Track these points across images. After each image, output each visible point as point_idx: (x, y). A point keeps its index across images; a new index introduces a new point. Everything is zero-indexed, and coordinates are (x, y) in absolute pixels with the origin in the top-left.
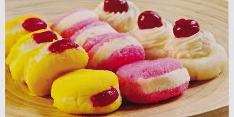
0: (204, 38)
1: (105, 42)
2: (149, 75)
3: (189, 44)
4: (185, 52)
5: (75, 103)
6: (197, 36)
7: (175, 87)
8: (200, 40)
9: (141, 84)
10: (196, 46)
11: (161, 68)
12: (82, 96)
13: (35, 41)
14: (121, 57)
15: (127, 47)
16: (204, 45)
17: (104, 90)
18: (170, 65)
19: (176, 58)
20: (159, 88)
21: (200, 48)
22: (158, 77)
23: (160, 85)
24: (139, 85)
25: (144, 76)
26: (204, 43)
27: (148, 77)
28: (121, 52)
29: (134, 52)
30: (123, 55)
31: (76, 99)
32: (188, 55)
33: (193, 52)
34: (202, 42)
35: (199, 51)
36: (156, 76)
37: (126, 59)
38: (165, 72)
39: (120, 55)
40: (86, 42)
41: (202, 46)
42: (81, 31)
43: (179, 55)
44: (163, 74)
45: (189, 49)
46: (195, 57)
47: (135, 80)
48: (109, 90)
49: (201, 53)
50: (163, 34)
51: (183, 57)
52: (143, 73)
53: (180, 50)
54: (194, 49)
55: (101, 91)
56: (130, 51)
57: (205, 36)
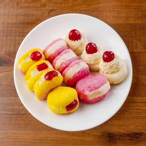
0: (117, 62)
1: (71, 67)
2: (91, 90)
3: (110, 66)
4: (108, 71)
5: (58, 110)
6: (113, 61)
7: (103, 95)
8: (115, 64)
9: (88, 95)
10: (113, 67)
11: (97, 85)
12: (61, 107)
13: (37, 70)
14: (78, 76)
15: (81, 70)
16: (117, 66)
17: (71, 102)
18: (101, 83)
19: (104, 73)
20: (96, 97)
21: (115, 68)
22: (95, 91)
23: (96, 95)
24: (87, 96)
25: (89, 91)
26: (117, 65)
27: (91, 91)
28: (78, 73)
29: (84, 72)
30: (79, 75)
31: (59, 108)
32: (109, 72)
33: (112, 70)
34: (116, 64)
35: (114, 70)
36: (94, 91)
37: (80, 77)
38: (99, 88)
39: (78, 75)
40: (61, 65)
41: (116, 67)
42: (58, 57)
43: (105, 72)
44: (98, 89)
45: (109, 69)
46: (112, 73)
47: (85, 93)
48: (73, 102)
49: (115, 70)
50: (98, 57)
51: (107, 73)
52: (89, 89)
53: (106, 69)
54: (112, 69)
55: (70, 103)
56: (82, 72)
57: (117, 61)
